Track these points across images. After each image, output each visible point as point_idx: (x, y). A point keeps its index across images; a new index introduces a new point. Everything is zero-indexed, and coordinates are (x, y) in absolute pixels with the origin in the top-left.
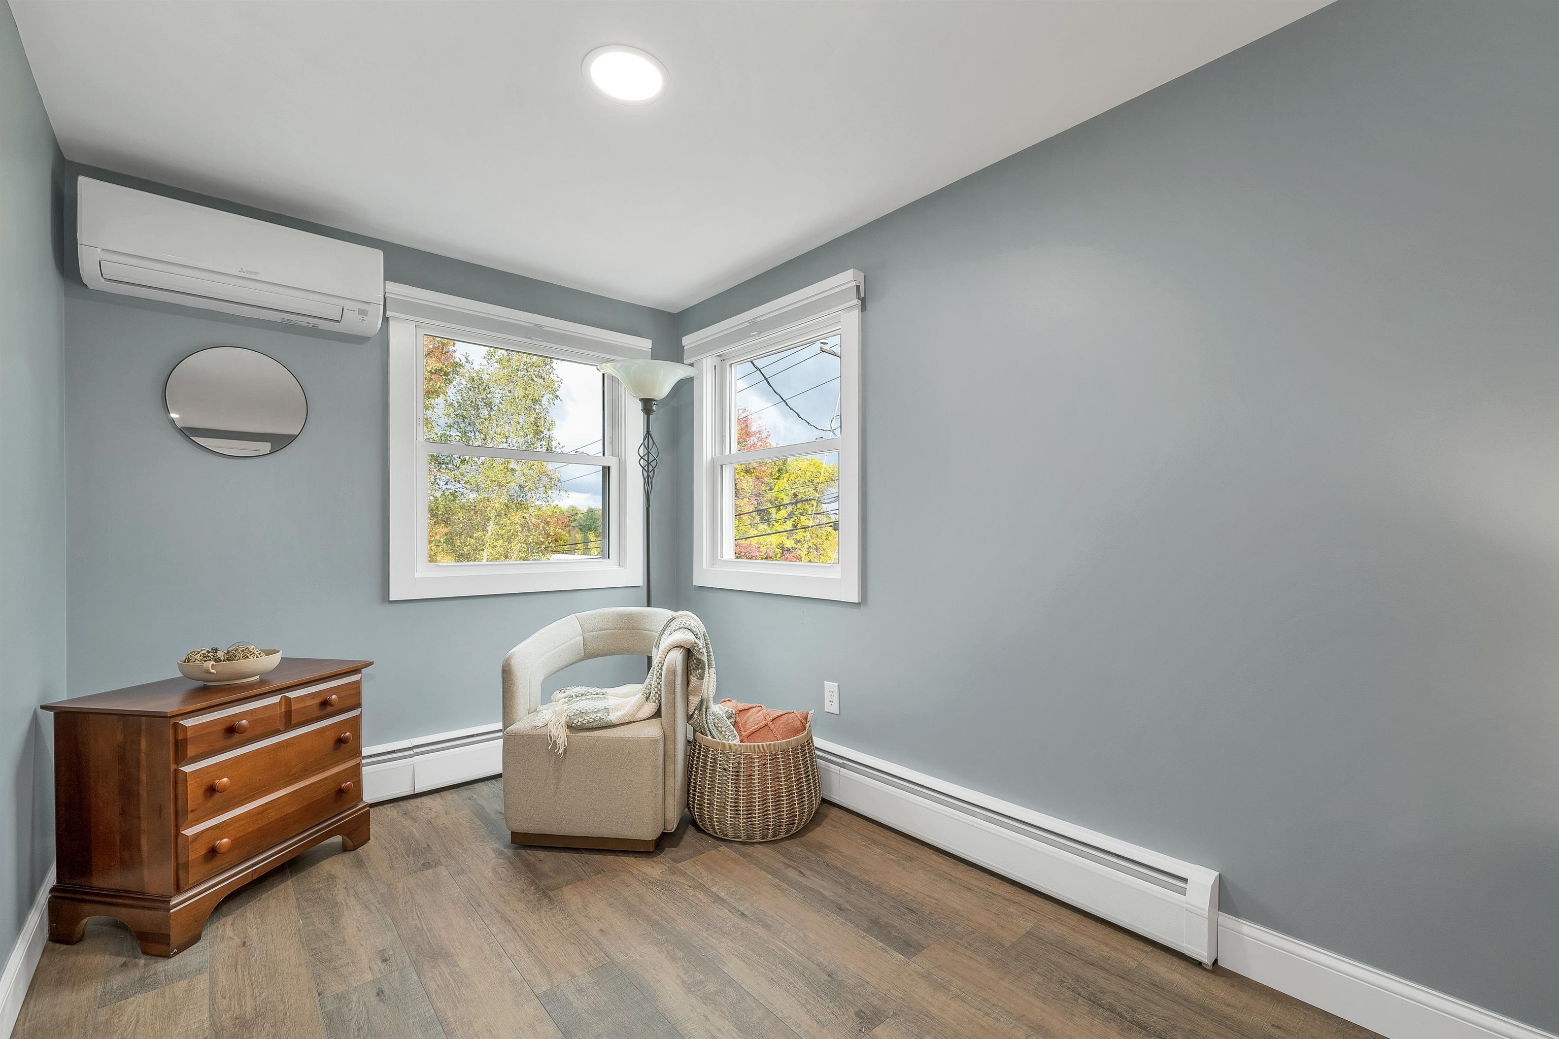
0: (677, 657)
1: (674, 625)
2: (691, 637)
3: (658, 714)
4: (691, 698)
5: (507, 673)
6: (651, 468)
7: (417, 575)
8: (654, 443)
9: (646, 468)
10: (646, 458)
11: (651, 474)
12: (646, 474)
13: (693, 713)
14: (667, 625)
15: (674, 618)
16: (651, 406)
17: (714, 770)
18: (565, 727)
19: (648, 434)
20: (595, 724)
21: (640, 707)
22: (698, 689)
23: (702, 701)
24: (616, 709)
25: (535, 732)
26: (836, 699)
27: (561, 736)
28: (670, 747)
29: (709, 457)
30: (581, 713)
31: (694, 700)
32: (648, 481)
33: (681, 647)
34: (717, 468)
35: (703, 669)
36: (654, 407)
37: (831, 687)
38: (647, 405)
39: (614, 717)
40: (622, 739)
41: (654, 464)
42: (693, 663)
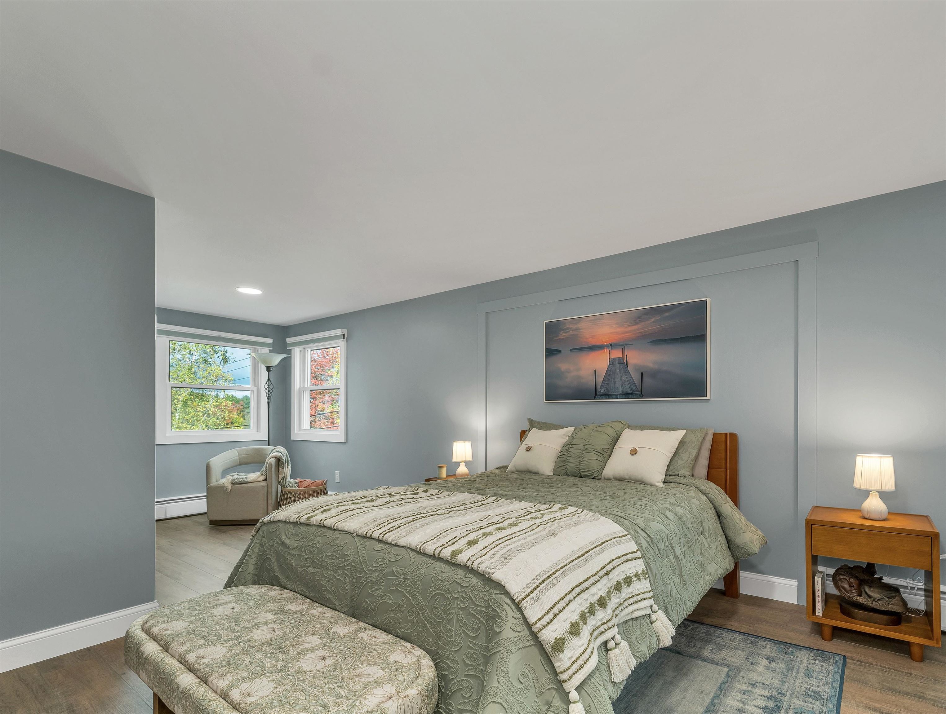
0: (273, 460)
1: (274, 451)
2: (280, 454)
3: (265, 480)
4: (280, 475)
5: (208, 468)
6: (270, 393)
7: (167, 435)
8: (271, 383)
9: (268, 393)
10: (268, 389)
11: (270, 395)
12: (268, 395)
13: (281, 481)
14: (272, 451)
15: (275, 449)
16: (270, 369)
17: (287, 499)
18: (230, 484)
19: (269, 380)
20: (242, 482)
21: (259, 477)
22: (282, 472)
23: (284, 477)
24: (249, 478)
25: (219, 486)
26: (339, 478)
27: (229, 487)
28: (269, 489)
29: (298, 387)
30: (237, 479)
31: (281, 476)
32: (269, 398)
33: (275, 457)
34: (301, 392)
35: (284, 465)
36: (271, 369)
37: (337, 473)
38: (268, 368)
39: (249, 480)
40: (252, 486)
41: (271, 391)
42: (280, 463)
